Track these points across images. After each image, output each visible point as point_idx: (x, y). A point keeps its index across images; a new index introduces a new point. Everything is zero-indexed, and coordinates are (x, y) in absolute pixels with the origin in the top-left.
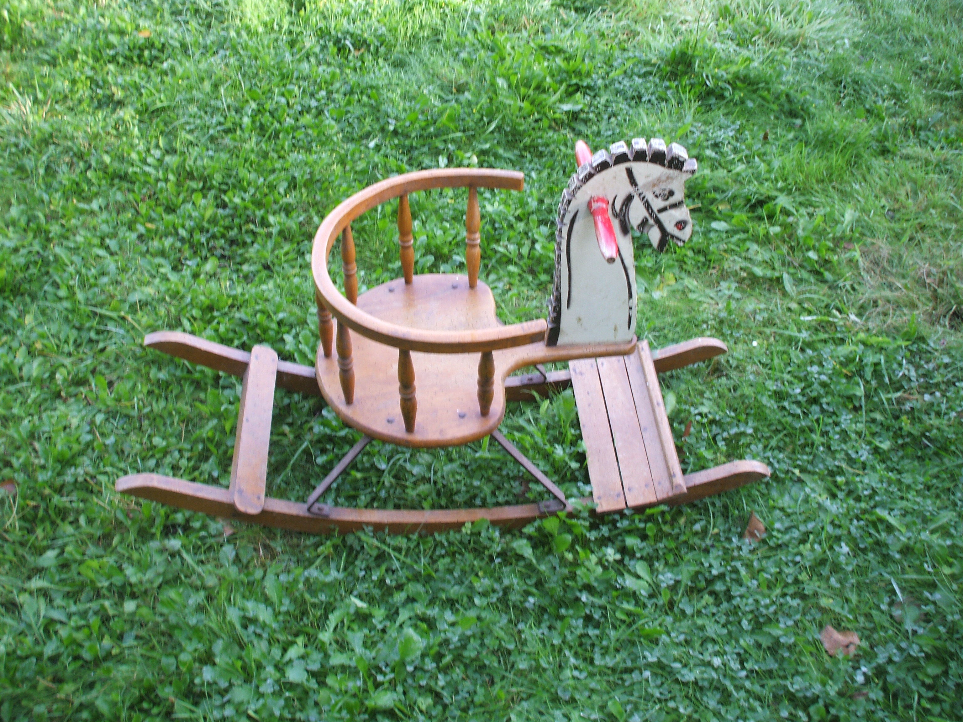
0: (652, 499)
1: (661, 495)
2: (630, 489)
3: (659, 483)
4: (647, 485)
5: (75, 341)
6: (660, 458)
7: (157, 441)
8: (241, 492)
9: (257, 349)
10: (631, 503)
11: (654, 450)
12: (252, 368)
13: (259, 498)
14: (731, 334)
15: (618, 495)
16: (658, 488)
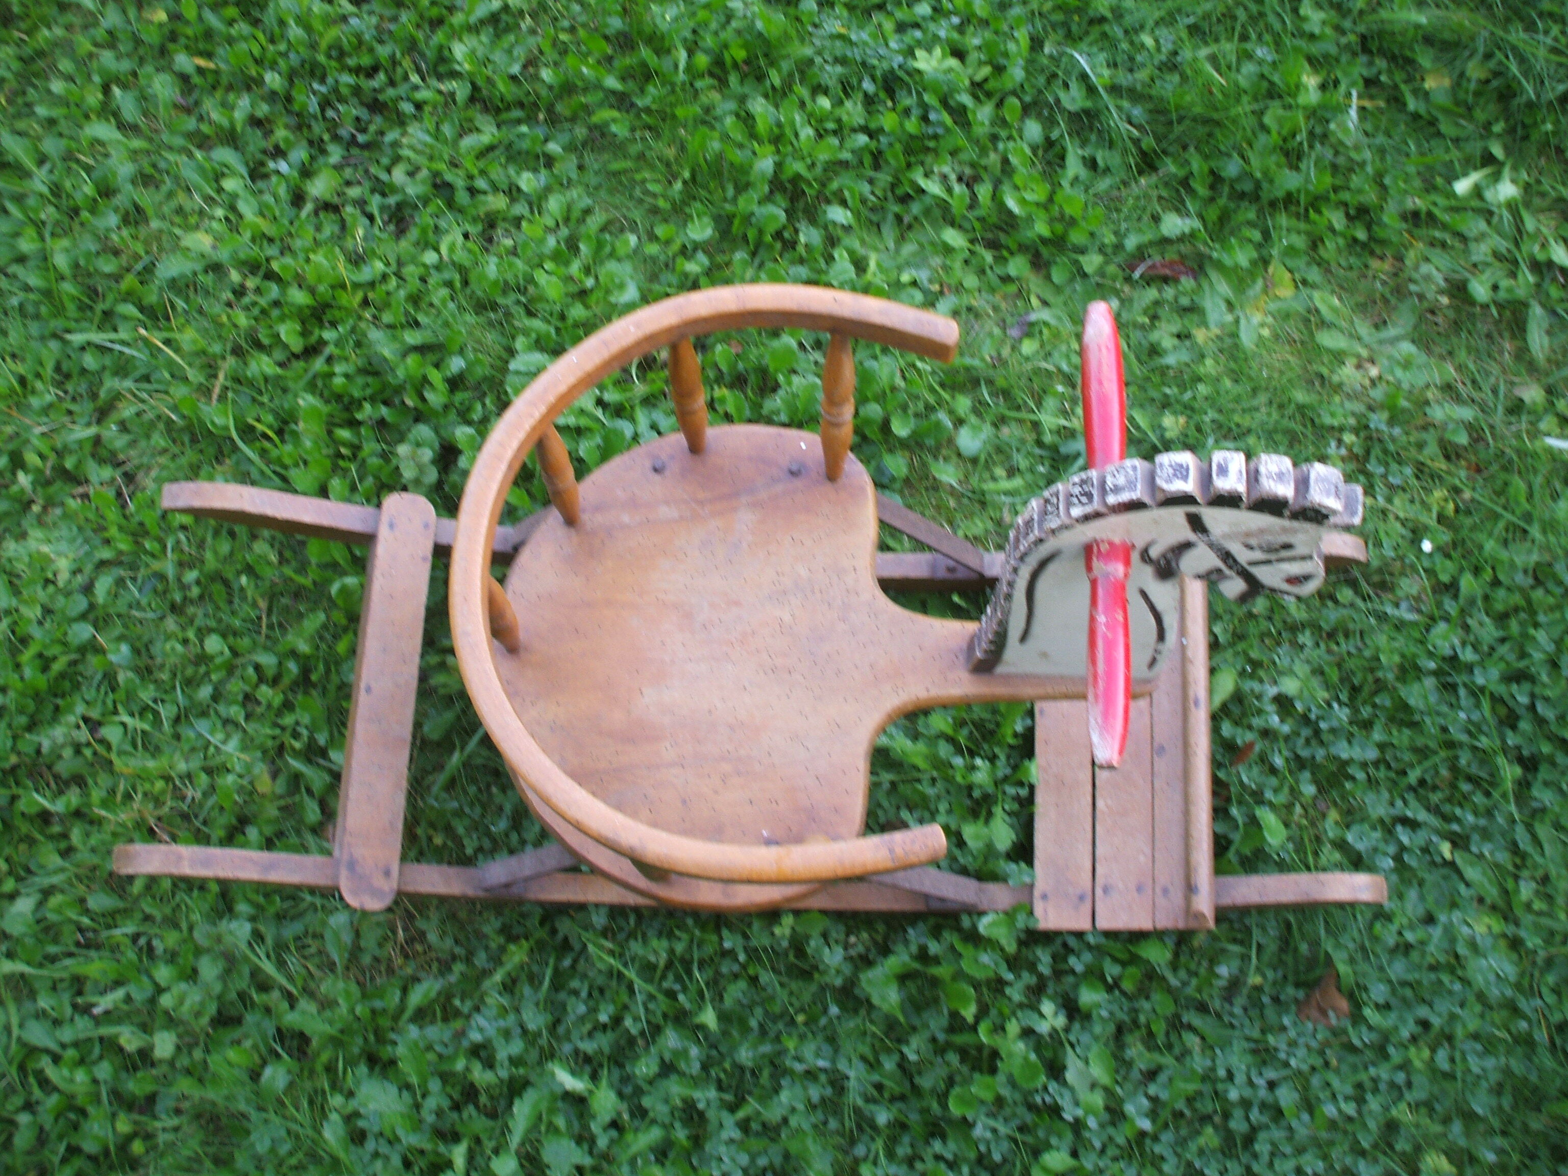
0: (1143, 923)
1: (1163, 922)
2: (1106, 890)
3: (1165, 891)
4: (1139, 889)
5: (58, 369)
6: (1176, 831)
7: (213, 644)
8: (352, 865)
9: (393, 502)
10: (1103, 923)
11: (1169, 810)
12: (383, 550)
13: (387, 873)
14: (1385, 476)
15: (1081, 898)
16: (1161, 901)
